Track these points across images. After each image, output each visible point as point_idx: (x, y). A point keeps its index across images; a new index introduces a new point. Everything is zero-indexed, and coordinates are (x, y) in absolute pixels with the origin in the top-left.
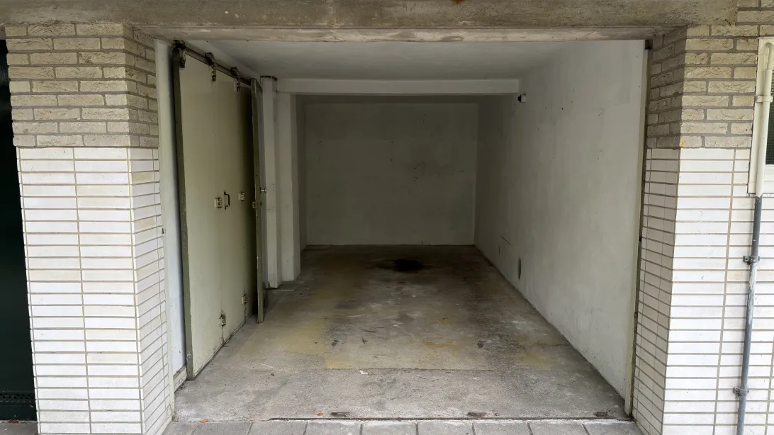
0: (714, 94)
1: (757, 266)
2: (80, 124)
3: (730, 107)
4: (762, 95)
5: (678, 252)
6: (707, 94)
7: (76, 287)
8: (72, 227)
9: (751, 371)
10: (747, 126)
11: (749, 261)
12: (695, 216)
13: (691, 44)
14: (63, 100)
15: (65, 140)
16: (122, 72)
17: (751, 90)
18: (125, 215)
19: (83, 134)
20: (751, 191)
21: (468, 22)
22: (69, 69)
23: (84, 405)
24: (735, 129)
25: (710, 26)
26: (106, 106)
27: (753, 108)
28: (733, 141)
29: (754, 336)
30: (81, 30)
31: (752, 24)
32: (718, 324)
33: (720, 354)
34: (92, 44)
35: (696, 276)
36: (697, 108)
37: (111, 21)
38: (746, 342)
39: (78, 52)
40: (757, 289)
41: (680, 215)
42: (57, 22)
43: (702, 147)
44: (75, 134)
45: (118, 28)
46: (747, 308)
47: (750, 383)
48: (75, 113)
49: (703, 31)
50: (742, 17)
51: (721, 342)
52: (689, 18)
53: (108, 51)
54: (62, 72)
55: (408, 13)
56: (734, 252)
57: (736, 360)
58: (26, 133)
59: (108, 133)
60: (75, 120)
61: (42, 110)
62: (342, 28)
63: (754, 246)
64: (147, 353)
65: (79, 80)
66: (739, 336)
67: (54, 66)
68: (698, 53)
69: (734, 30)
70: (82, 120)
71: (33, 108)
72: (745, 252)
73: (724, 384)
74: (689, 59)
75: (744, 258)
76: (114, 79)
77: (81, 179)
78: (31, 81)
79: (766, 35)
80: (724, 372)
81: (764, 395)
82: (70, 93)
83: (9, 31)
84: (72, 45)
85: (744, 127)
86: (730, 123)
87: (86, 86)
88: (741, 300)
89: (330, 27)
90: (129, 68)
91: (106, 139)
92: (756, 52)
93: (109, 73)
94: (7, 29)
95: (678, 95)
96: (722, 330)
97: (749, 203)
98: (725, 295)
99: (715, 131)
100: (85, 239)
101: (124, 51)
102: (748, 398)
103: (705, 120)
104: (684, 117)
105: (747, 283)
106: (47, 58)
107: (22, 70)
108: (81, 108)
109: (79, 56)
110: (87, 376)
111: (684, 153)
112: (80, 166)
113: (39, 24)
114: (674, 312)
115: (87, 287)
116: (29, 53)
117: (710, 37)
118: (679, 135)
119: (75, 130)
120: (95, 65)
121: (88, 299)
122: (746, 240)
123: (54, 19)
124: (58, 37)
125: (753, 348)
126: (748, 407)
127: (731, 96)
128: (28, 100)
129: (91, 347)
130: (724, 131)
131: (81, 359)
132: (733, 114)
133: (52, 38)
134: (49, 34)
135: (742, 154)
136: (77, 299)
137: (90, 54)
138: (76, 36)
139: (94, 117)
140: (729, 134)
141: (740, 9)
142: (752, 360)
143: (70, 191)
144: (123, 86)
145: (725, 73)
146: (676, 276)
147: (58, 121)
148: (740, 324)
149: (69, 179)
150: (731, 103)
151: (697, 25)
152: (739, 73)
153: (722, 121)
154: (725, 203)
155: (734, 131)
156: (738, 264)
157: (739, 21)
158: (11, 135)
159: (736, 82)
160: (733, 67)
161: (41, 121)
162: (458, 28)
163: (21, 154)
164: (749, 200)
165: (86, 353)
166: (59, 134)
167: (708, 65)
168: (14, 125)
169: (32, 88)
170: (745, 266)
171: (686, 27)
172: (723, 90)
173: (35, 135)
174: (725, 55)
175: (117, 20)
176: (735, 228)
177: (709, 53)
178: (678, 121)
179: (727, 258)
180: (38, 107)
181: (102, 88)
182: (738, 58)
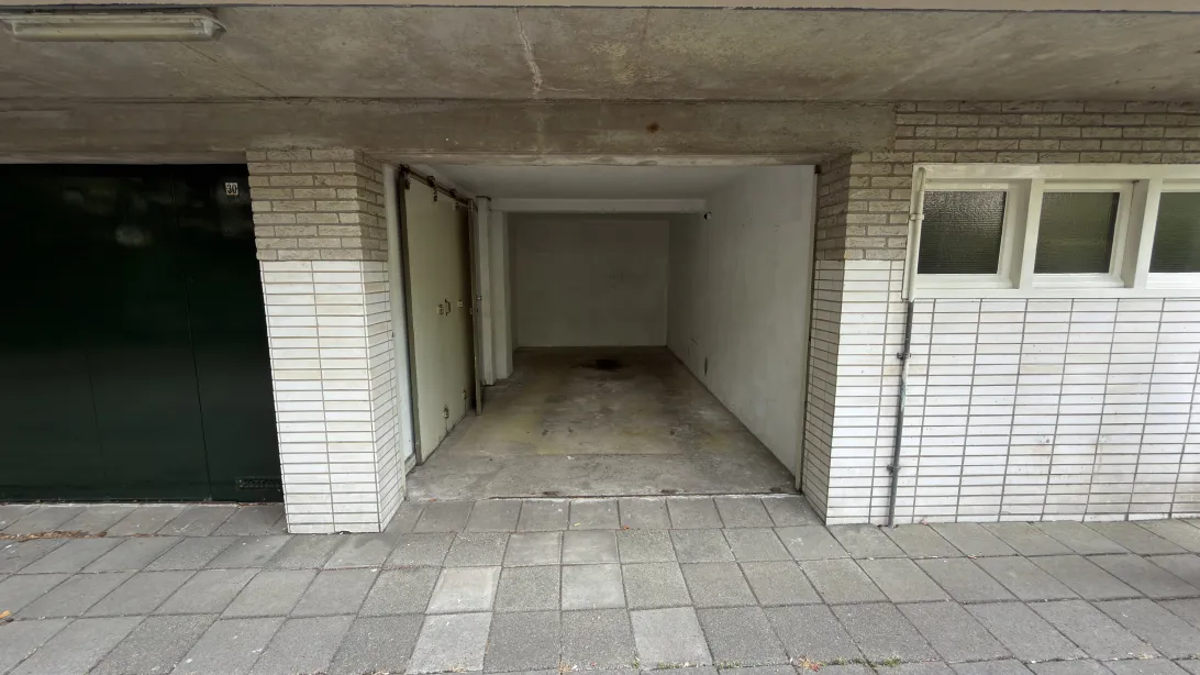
0: (874, 213)
1: (909, 361)
2: (317, 240)
3: (888, 224)
4: (916, 213)
5: (842, 350)
6: (868, 212)
7: (317, 385)
8: (313, 332)
9: (903, 452)
10: (902, 240)
11: (902, 357)
12: (857, 318)
13: (854, 169)
14: (301, 218)
15: (305, 254)
16: (353, 193)
17: (906, 209)
18: (360, 321)
19: (320, 249)
20: (905, 296)
21: (662, 149)
22: (305, 191)
23: (326, 488)
24: (892, 243)
25: (871, 153)
26: (340, 224)
27: (907, 224)
28: (890, 254)
29: (905, 421)
30: (316, 154)
31: (908, 151)
32: (875, 412)
33: (877, 437)
34: (326, 168)
35: (857, 370)
36: (860, 225)
37: (343, 147)
38: (899, 427)
39: (314, 175)
40: (908, 381)
41: (844, 319)
42: (293, 148)
43: (864, 258)
44: (313, 249)
45: (350, 153)
46: (900, 397)
47: (902, 461)
48: (312, 230)
49: (864, 157)
50: (899, 144)
51: (878, 426)
52: (854, 146)
53: (340, 174)
54: (299, 193)
55: (609, 140)
56: (889, 350)
57: (890, 442)
58: (268, 248)
59: (342, 248)
60: (313, 236)
61: (281, 227)
62: (550, 153)
63: (906, 344)
64: (381, 443)
65: (316, 200)
66: (892, 421)
67: (293, 187)
68: (860, 176)
69: (892, 157)
70: (319, 236)
71: (274, 225)
72: (899, 349)
73: (879, 462)
74: (853, 182)
75: (898, 355)
76: (347, 200)
77: (319, 289)
78: (271, 201)
79: (920, 161)
80: (880, 452)
81: (913, 471)
82: (307, 212)
83: (249, 155)
84: (308, 168)
85: (899, 242)
86: (887, 238)
87: (322, 205)
88: (895, 391)
89: (538, 153)
90: (360, 190)
91: (341, 253)
92: (911, 176)
93: (342, 194)
94: (248, 154)
95: (844, 213)
96: (879, 416)
97: (902, 308)
98: (881, 386)
99: (875, 245)
100: (323, 342)
101: (356, 174)
102: (899, 474)
103: (867, 236)
104: (848, 233)
105: (900, 376)
106: (286, 180)
107: (262, 191)
108: (317, 225)
109: (315, 178)
110: (329, 463)
111: (848, 265)
112: (318, 278)
113: (277, 150)
114: (838, 402)
115: (327, 385)
116: (268, 175)
117: (871, 162)
118: (844, 248)
119: (313, 245)
120: (328, 187)
121: (328, 396)
122: (899, 339)
123: (291, 145)
124: (294, 161)
125: (905, 432)
126: (900, 482)
127: (888, 214)
128: (270, 219)
129: (331, 437)
130: (882, 245)
131: (322, 448)
132: (889, 230)
133: (290, 162)
134: (287, 158)
135: (897, 265)
136: (318, 396)
137: (325, 177)
138: (311, 161)
139: (329, 234)
140: (886, 247)
141: (898, 138)
142: (904, 441)
143: (310, 299)
144: (355, 206)
145: (884, 194)
146: (840, 371)
147: (298, 237)
148: (893, 411)
149: (309, 289)
150: (888, 220)
151: (861, 152)
152: (896, 195)
153: (881, 236)
154: (882, 308)
155: (890, 245)
156: (892, 360)
157: (896, 148)
158: (254, 250)
159: (893, 203)
160: (891, 189)
161: (281, 237)
162: (652, 153)
163: (264, 267)
164: (902, 305)
165: (327, 443)
166: (299, 249)
167: (870, 187)
168: (257, 240)
169: (272, 206)
170: (898, 362)
171: (851, 154)
172: (882, 209)
173: (277, 250)
174: (884, 178)
175: (349, 147)
176: (890, 329)
177: (870, 177)
178: (844, 237)
179: (884, 355)
180: (279, 225)
181: (336, 208)
182: (894, 181)
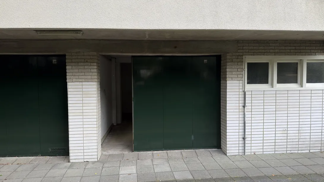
0: (234, 68)
2: (84, 76)
6: (232, 68)
8: (81, 102)
9: (246, 133)
10: (242, 75)
12: (231, 96)
13: (228, 57)
14: (80, 70)
16: (95, 64)
17: (242, 67)
19: (85, 79)
20: (243, 90)
21: (178, 53)
22: (82, 63)
25: (232, 53)
26: (91, 72)
27: (243, 71)
28: (239, 79)
29: (246, 125)
30: (85, 54)
31: (241, 53)
32: (238, 122)
33: (239, 129)
34: (88, 57)
35: (232, 111)
36: (230, 72)
40: (246, 113)
41: (228, 96)
43: (232, 80)
47: (246, 136)
48: (83, 74)
51: (239, 126)
52: (227, 51)
53: (92, 59)
54: (80, 64)
55: (164, 50)
56: (240, 105)
58: (70, 78)
59: (91, 78)
63: (245, 103)
65: (84, 66)
66: (243, 125)
67: (78, 62)
68: (230, 59)
71: (72, 72)
73: (240, 137)
74: (228, 60)
75: (243, 106)
76: (93, 66)
77: (84, 90)
78: (72, 66)
79: (245, 55)
80: (240, 134)
81: (250, 139)
82: (82, 69)
84: (83, 57)
86: (238, 75)
87: (86, 67)
88: (243, 116)
89: (145, 53)
90: (97, 63)
91: (91, 80)
92: (243, 59)
93: (92, 64)
94: (67, 53)
95: (226, 68)
98: (239, 115)
99: (234, 77)
100: (84, 105)
101: (96, 59)
102: (246, 140)
103: (232, 74)
104: (227, 74)
105: (244, 112)
106: (77, 60)
107: (69, 63)
108: (85, 72)
109: (85, 60)
110: (83, 140)
111: (228, 82)
112: (84, 87)
113: (74, 52)
115: (84, 117)
116: (72, 59)
117: (232, 55)
118: (226, 78)
119: (83, 78)
120: (88, 62)
122: (243, 102)
123: (79, 51)
124: (79, 55)
125: (246, 127)
126: (246, 142)
129: (85, 132)
130: (236, 77)
132: (238, 73)
134: (77, 55)
135: (241, 82)
136: (82, 120)
137: (87, 59)
139: (88, 75)
141: (239, 49)
143: (81, 93)
144: (96, 67)
145: (236, 63)
146: (228, 111)
147: (79, 76)
148: (243, 122)
149: (81, 90)
150: (238, 70)
151: (229, 53)
152: (239, 64)
153: (236, 74)
154: (238, 93)
155: (239, 77)
156: (241, 107)
157: (238, 52)
159: (239, 66)
160: (238, 62)
161: (74, 76)
162: (175, 54)
163: (68, 84)
164: (243, 93)
165: (83, 134)
166: (79, 79)
167: (232, 62)
168: (67, 77)
169: (72, 68)
170: (243, 108)
171: (227, 53)
172: (236, 67)
173: (73, 79)
174: (236, 59)
175: (94, 52)
176: (240, 99)
177: (232, 59)
180: (74, 72)
181: (90, 68)
182: (239, 60)
